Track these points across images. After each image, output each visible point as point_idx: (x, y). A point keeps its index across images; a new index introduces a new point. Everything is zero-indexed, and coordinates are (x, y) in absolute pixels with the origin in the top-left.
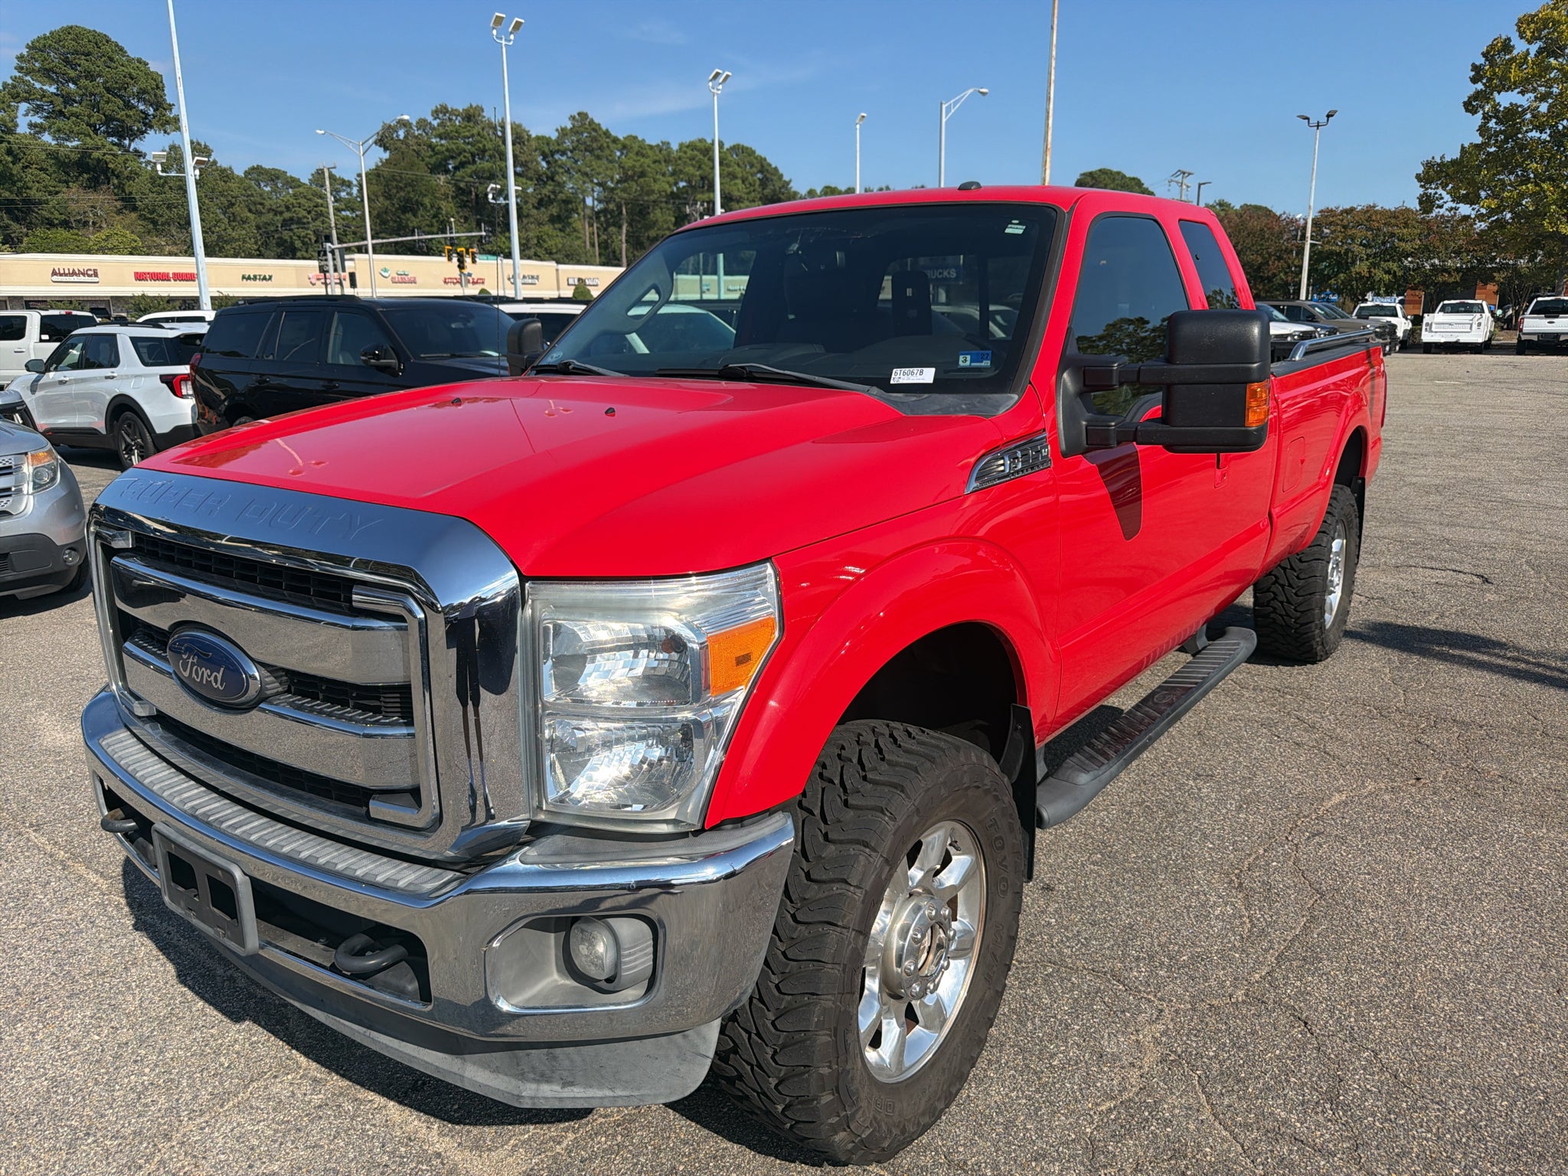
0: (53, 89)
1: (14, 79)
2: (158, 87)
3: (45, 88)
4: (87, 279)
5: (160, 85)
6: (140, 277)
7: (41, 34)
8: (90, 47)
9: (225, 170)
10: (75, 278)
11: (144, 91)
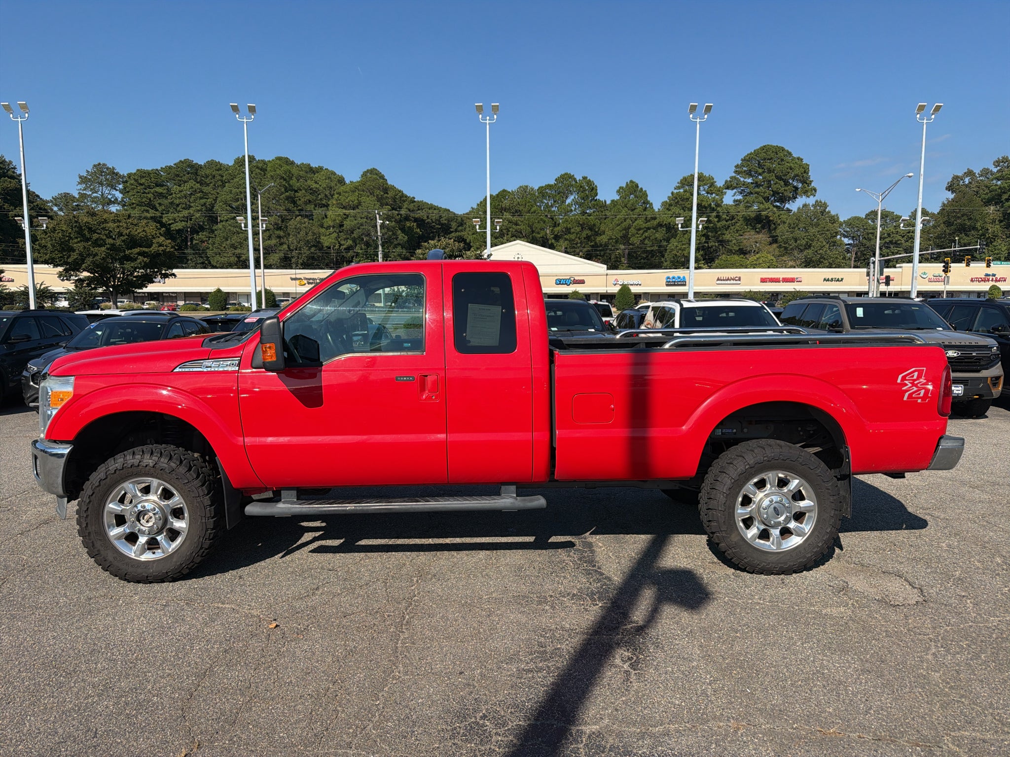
0: (750, 180)
1: (731, 178)
2: (805, 172)
3: (745, 180)
4: (735, 282)
5: (807, 171)
6: (763, 280)
7: (749, 152)
8: (772, 155)
9: (834, 216)
10: (728, 282)
11: (797, 175)
